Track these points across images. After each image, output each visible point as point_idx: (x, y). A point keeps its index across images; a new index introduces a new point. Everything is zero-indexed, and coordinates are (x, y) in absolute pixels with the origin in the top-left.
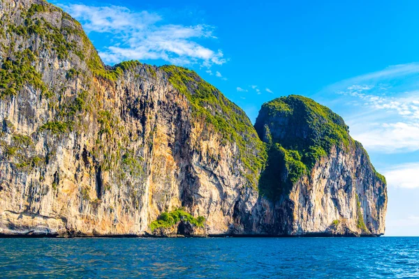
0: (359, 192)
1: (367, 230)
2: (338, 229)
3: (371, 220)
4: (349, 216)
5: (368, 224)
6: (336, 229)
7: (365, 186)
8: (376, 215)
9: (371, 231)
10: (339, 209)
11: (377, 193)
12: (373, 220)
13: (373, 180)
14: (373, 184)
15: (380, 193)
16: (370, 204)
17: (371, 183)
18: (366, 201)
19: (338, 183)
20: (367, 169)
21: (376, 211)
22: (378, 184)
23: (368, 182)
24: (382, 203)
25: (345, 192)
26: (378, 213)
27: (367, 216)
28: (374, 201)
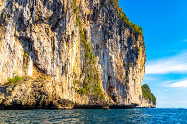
0: (96, 42)
1: (107, 98)
2: (14, 93)
3: (114, 83)
4: (58, 71)
5: (110, 89)
6: (10, 94)
7: (105, 32)
8: (124, 76)
9: (115, 100)
10: (35, 57)
11: (126, 44)
12: (118, 82)
13: (120, 27)
14: (120, 31)
15: (130, 45)
16: (114, 59)
17: (115, 30)
18: (108, 55)
19: (32, 10)
20: (111, 11)
21: (124, 71)
22: (127, 33)
23: (110, 28)
24: (132, 59)
25: (53, 29)
26: (127, 74)
27: (109, 77)
28: (121, 55)
